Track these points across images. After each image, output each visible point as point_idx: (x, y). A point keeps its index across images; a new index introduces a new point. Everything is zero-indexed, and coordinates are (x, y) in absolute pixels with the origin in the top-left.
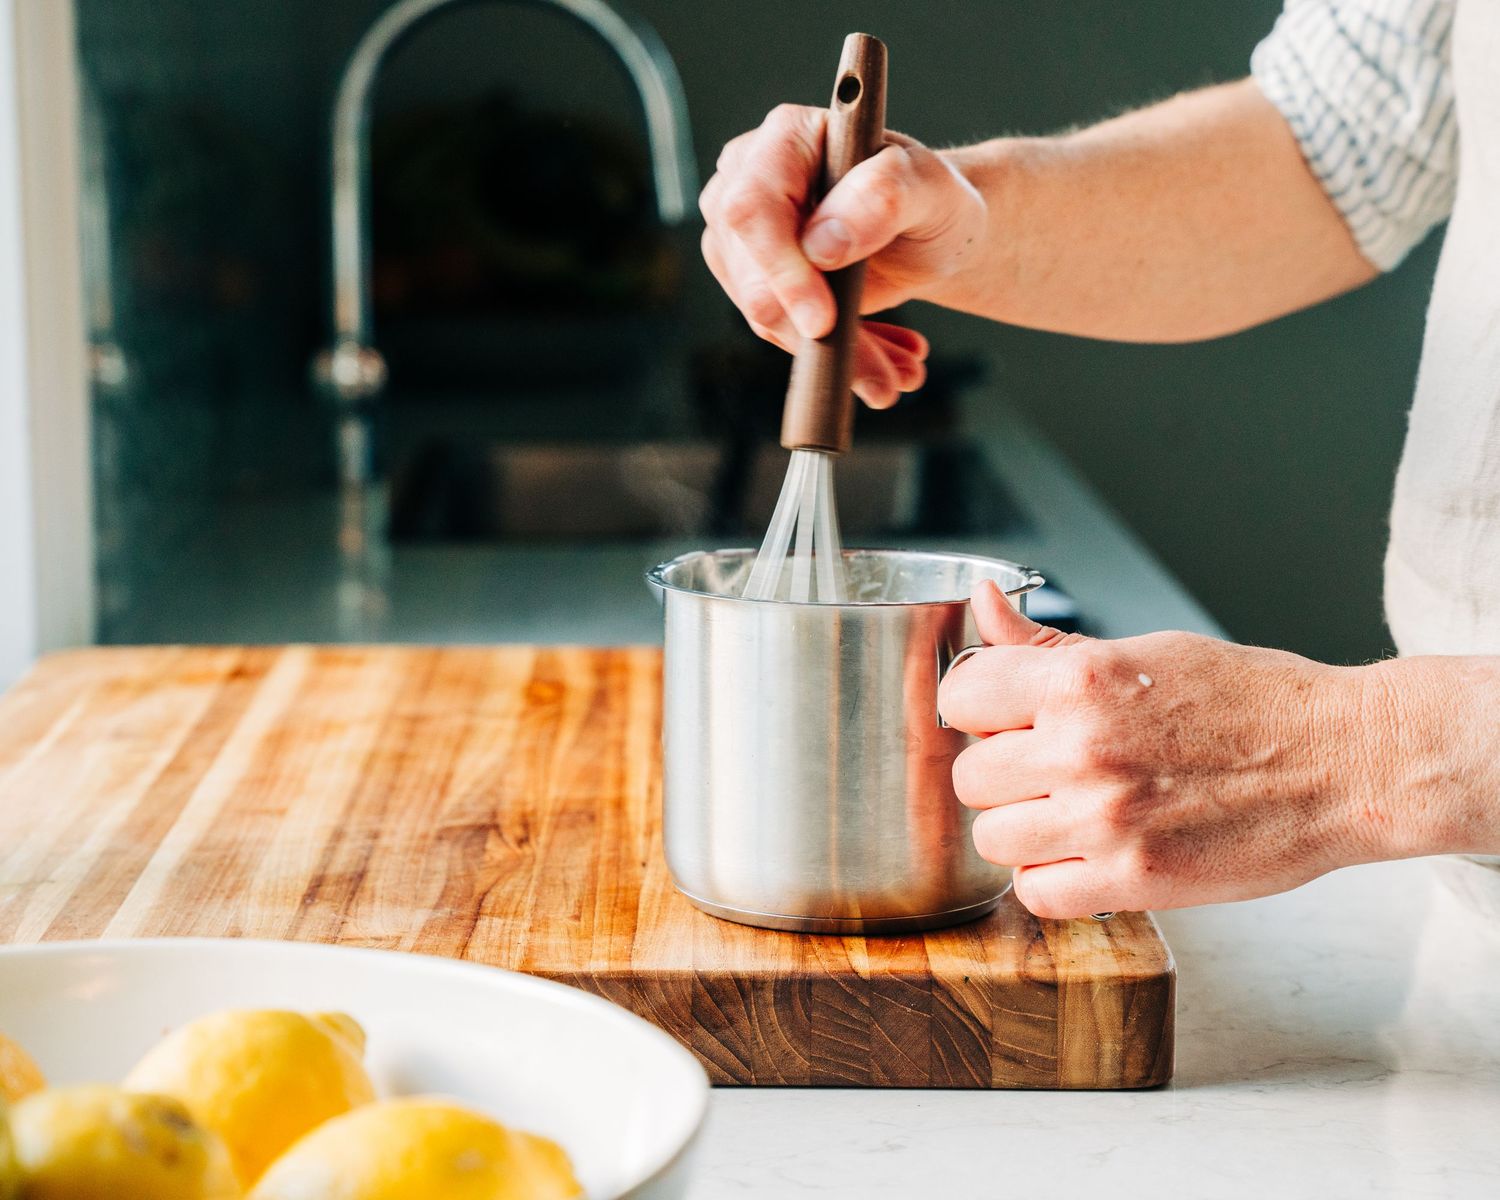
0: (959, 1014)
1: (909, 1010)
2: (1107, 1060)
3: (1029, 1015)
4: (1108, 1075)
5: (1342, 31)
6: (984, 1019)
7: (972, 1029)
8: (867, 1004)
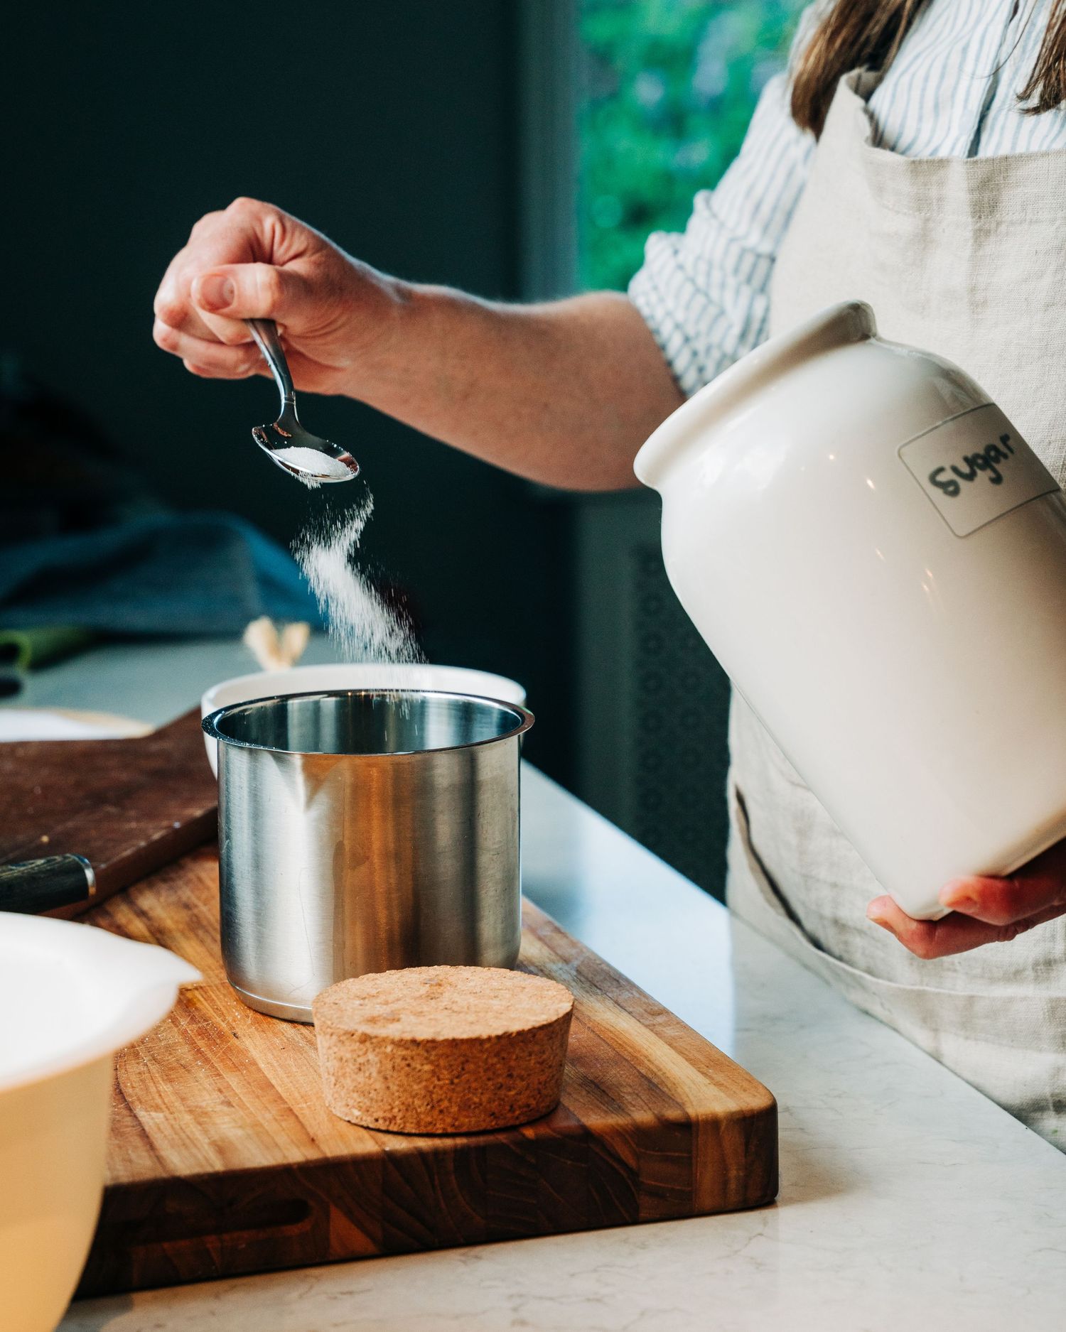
0: (611, 1161)
1: (569, 1162)
2: (733, 1186)
3: (669, 1154)
4: (733, 1198)
5: (680, 267)
6: (632, 1162)
7: (622, 1172)
8: (533, 1161)
